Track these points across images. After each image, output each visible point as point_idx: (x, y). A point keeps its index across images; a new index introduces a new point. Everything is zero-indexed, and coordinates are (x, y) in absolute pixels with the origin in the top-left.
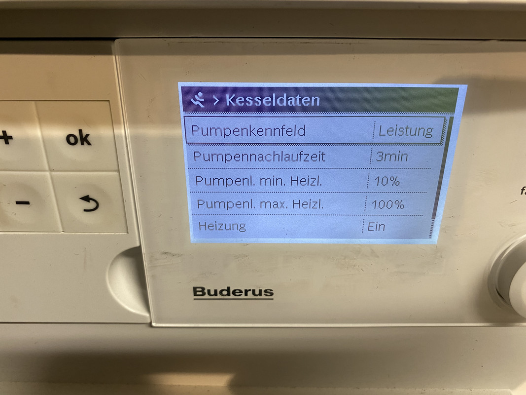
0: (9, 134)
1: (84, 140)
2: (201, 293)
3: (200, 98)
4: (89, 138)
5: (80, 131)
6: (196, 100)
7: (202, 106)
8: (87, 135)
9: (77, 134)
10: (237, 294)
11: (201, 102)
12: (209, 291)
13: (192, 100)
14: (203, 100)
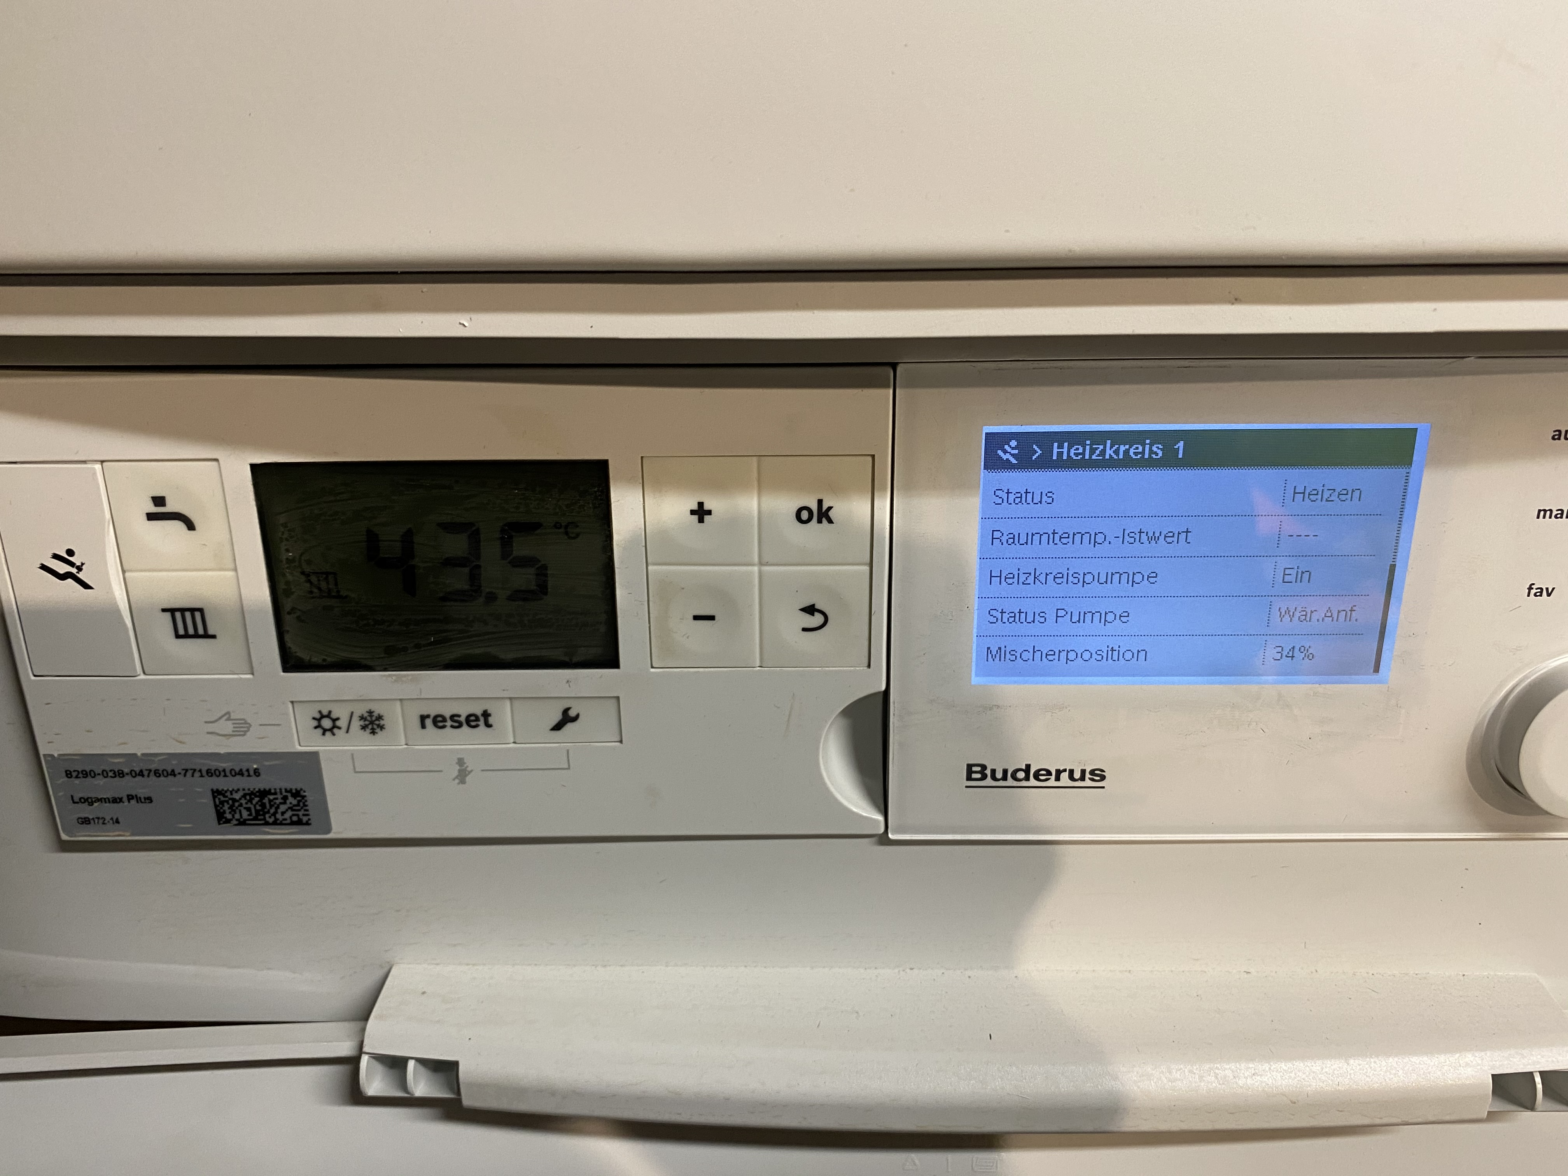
0: (707, 507)
1: (824, 515)
2: (979, 776)
3: (1013, 448)
4: (831, 514)
5: (820, 502)
6: (1005, 452)
7: (1014, 461)
8: (830, 508)
9: (814, 508)
10: (1042, 778)
11: (1012, 455)
12: (993, 772)
13: (1000, 452)
14: (1016, 452)
